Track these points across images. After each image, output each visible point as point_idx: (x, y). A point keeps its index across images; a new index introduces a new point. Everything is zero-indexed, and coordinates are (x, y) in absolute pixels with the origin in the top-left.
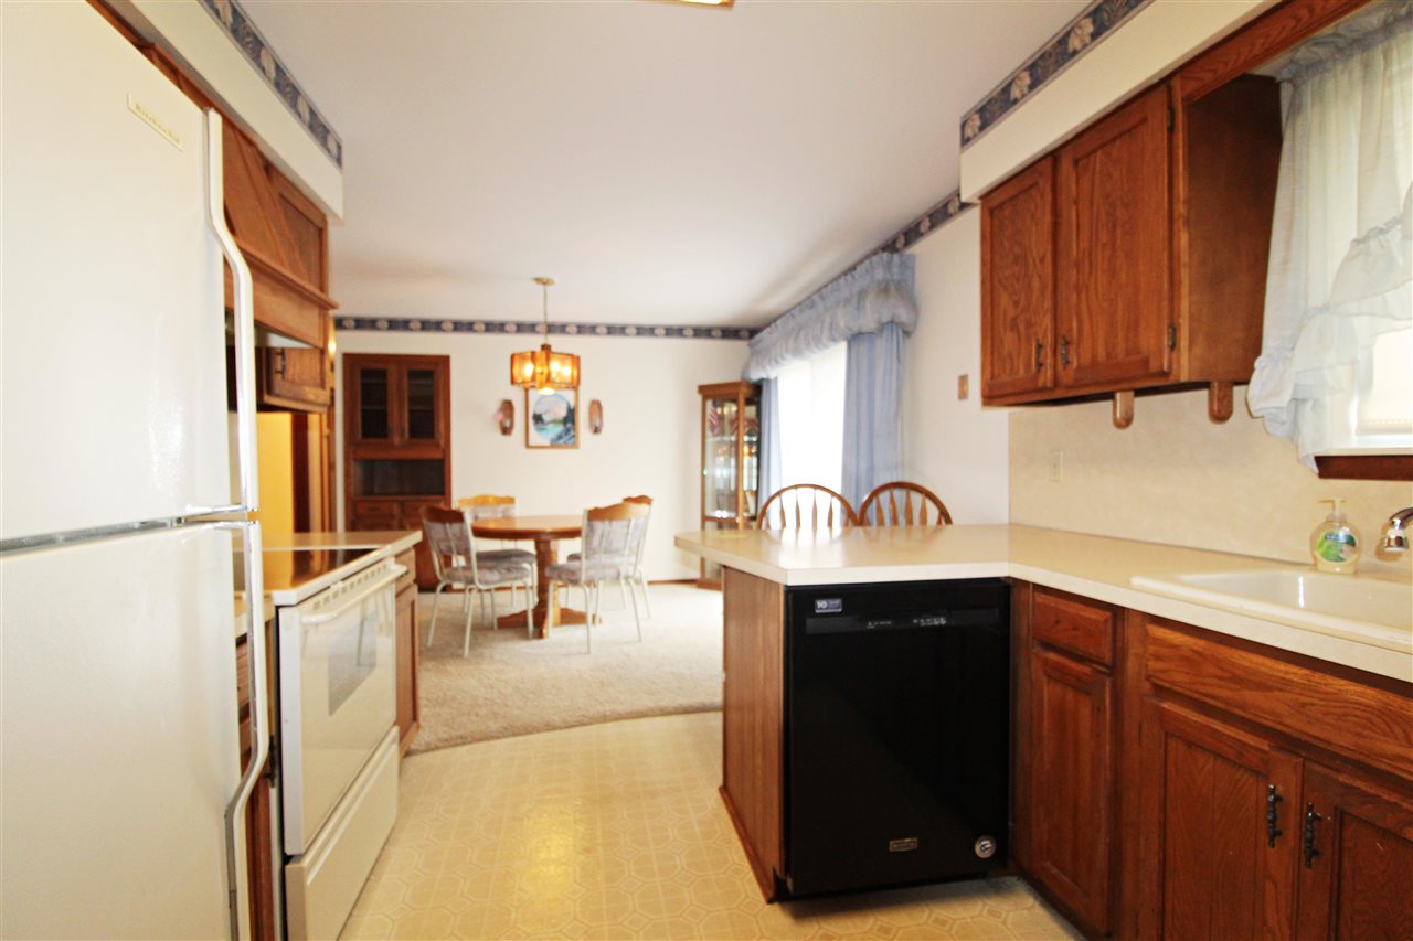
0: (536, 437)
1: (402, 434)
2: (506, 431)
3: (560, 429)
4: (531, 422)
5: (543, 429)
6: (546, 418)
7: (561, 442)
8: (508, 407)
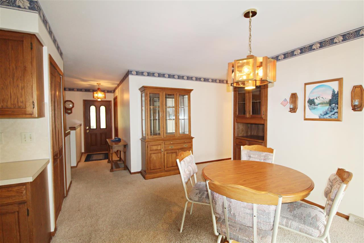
0: (310, 114)
1: (250, 113)
2: (293, 110)
3: (326, 108)
4: (307, 104)
5: (314, 108)
6: (317, 102)
7: (327, 116)
8: (294, 96)
